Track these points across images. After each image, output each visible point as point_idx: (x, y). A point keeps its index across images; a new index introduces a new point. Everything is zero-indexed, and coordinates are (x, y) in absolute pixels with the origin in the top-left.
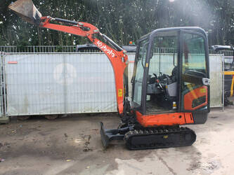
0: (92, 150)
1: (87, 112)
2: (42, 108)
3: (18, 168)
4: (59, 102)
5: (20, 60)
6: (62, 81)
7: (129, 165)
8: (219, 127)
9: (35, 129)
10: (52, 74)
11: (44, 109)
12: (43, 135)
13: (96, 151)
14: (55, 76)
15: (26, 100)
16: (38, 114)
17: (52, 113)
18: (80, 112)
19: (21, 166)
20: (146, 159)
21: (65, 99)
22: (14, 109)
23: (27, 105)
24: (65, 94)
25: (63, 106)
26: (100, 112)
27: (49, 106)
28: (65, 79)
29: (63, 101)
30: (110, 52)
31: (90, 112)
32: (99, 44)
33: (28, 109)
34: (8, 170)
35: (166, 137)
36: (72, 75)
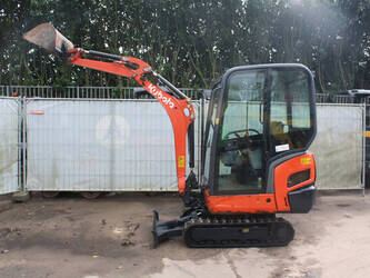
0: (133, 245)
1: (143, 190)
2: (77, 181)
3: (23, 262)
4: (103, 173)
5: (48, 109)
6: (107, 142)
7: (180, 268)
8: (344, 220)
9: (62, 212)
10: (94, 130)
11: (79, 184)
12: (71, 220)
13: (140, 245)
14: (97, 134)
15: (54, 168)
16: (71, 190)
17: (92, 190)
18: (133, 190)
19: (28, 260)
20: (209, 262)
21: (112, 169)
22: (36, 181)
23: (55, 175)
24: (112, 161)
25: (108, 179)
26: (164, 190)
27: (87, 178)
28: (112, 139)
29: (108, 173)
30: (168, 100)
31: (148, 190)
32: (151, 88)
33: (57, 182)
34: (9, 264)
35: (246, 230)
36: (122, 133)
